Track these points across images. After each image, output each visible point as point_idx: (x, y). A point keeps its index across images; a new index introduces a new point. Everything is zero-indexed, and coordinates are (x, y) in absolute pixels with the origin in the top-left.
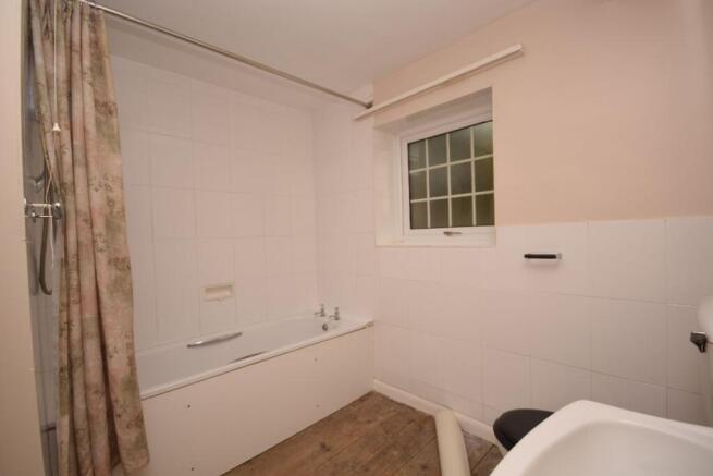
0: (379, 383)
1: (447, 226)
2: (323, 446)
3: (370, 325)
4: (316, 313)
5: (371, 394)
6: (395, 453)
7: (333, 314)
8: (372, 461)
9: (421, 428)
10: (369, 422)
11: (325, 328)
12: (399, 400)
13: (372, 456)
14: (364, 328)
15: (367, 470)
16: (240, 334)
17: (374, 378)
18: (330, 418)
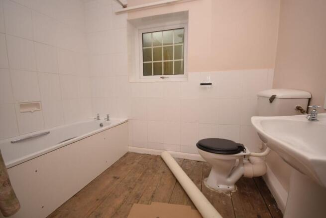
0: (132, 147)
1: (161, 75)
2: (115, 178)
3: (127, 121)
4: (95, 118)
5: (128, 153)
6: (150, 171)
7: (106, 117)
8: (141, 176)
9: (156, 160)
10: (132, 163)
11: (101, 125)
12: (142, 153)
13: (141, 175)
14: (124, 122)
15: (141, 180)
16: (49, 133)
17: (129, 146)
18: (112, 166)
